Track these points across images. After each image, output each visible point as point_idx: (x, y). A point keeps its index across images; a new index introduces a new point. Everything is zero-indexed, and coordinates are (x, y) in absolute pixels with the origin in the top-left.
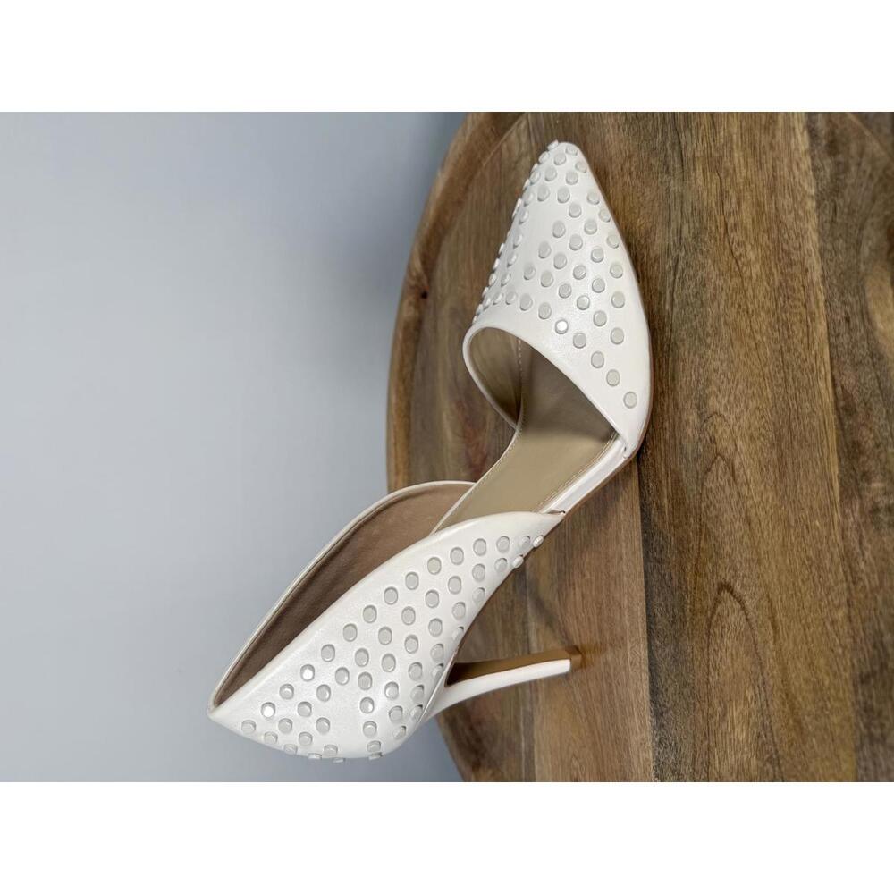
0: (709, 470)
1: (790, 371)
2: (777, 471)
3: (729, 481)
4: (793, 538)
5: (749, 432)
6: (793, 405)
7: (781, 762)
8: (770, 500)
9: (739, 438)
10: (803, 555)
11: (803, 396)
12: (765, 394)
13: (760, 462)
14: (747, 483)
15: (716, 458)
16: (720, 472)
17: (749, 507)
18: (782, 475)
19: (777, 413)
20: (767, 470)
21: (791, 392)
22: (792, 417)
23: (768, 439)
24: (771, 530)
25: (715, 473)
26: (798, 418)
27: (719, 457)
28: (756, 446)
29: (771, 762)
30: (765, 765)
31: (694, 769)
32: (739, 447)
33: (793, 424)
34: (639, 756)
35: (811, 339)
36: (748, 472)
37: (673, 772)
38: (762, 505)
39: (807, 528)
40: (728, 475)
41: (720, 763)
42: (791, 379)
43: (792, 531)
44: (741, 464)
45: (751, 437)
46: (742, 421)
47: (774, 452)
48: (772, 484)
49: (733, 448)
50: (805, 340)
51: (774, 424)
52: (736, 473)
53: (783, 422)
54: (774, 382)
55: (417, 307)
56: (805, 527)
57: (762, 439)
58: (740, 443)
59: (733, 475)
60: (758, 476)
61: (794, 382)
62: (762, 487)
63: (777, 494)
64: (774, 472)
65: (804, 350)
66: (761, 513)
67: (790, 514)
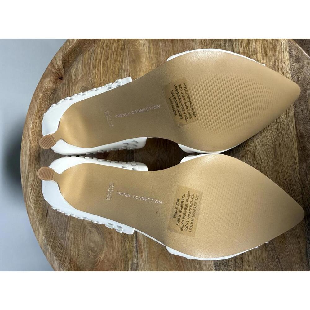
0: (244, 156)
1: (279, 125)
2: (274, 155)
3: (253, 159)
4: (280, 176)
5: (262, 143)
6: (280, 135)
7: (276, 249)
8: (271, 165)
9: (257, 145)
10: (284, 181)
11: (284, 132)
12: (269, 131)
13: (266, 153)
14: (261, 160)
15: (247, 152)
16: (248, 157)
17: (261, 167)
18: (275, 157)
19: (274, 137)
20: (270, 155)
21: (280, 131)
22: (280, 139)
23: (270, 146)
24: (271, 174)
25: (246, 157)
26: (282, 139)
27: (248, 152)
28: (265, 148)
29: (271, 251)
30: (269, 252)
31: (235, 262)
32: (257, 148)
33: (280, 141)
34: (206, 265)
35: (288, 115)
36: (262, 157)
37: (225, 266)
38: (267, 167)
39: (286, 172)
40: (253, 157)
41: (248, 257)
42: (280, 127)
43: (280, 174)
44: (258, 154)
45: (263, 145)
46: (259, 140)
47: (273, 149)
48: (271, 160)
49: (254, 149)
50: (286, 115)
51: (273, 141)
52: (256, 157)
53: (276, 140)
54: (273, 128)
55: (55, 83)
56: (285, 172)
57: (268, 146)
58: (258, 147)
59: (255, 157)
60: (266, 157)
61: (281, 128)
62: (267, 161)
63: (273, 163)
64: (273, 156)
65: (285, 118)
66: (267, 169)
67: (279, 169)
